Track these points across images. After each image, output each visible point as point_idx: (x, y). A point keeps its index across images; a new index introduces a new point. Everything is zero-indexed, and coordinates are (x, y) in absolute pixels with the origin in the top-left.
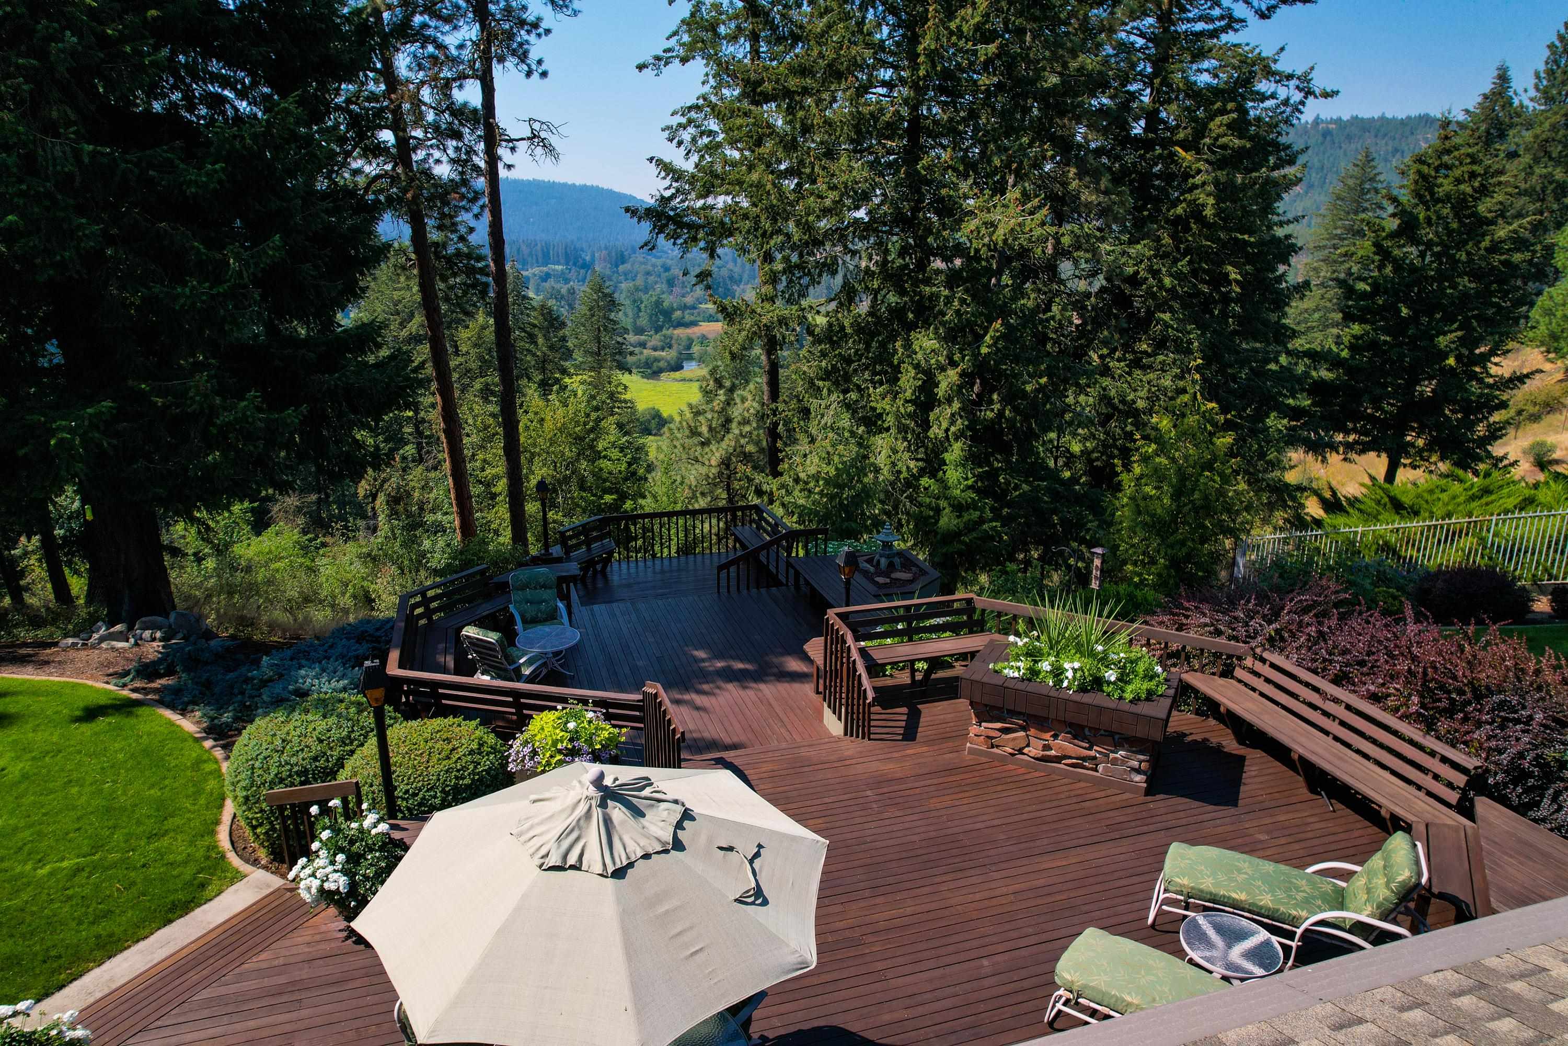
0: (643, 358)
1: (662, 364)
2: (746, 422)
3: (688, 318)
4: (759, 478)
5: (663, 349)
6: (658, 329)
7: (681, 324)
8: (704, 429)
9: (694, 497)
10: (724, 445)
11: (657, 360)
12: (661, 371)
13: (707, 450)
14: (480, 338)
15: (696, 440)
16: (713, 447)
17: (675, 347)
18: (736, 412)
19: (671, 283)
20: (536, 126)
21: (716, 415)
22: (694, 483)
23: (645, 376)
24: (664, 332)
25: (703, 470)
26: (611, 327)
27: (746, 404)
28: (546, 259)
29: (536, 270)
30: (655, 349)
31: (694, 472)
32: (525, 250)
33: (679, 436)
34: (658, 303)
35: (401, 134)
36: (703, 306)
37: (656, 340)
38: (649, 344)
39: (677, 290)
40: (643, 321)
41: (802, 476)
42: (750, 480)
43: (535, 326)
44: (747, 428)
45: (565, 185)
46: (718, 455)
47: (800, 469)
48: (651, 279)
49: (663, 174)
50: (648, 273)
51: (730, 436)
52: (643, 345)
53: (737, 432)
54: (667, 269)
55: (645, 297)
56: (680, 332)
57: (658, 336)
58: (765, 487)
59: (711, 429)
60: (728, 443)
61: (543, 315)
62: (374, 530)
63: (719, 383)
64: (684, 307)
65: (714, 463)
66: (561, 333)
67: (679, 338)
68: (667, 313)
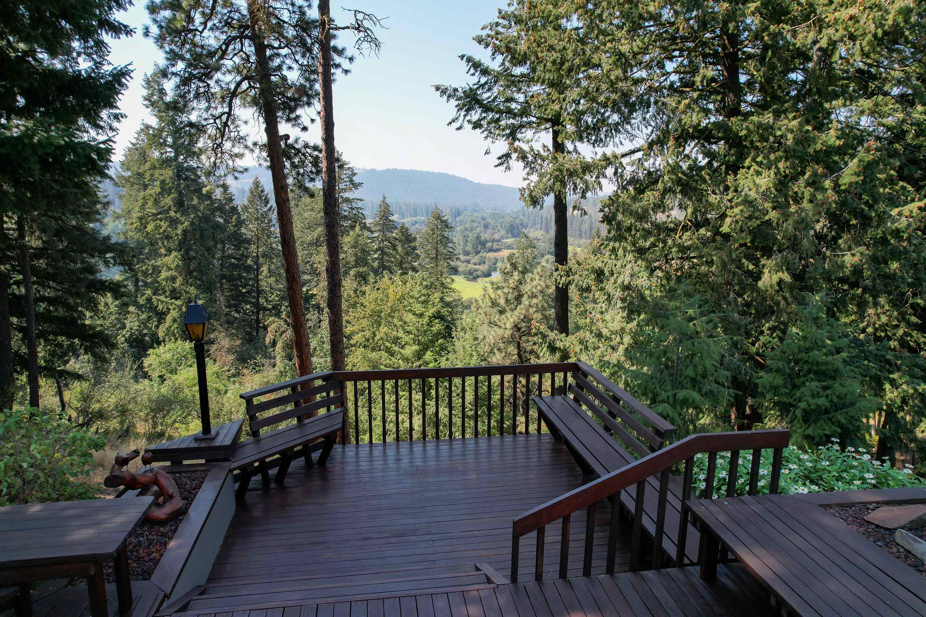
0: (468, 269)
1: (479, 273)
2: (534, 296)
3: (495, 246)
4: (552, 335)
5: (480, 264)
6: (477, 253)
7: (491, 250)
8: (502, 301)
9: (492, 352)
10: (516, 313)
11: (476, 270)
12: (478, 277)
13: (503, 316)
14: (356, 242)
15: (495, 310)
16: (508, 314)
17: (487, 263)
18: (526, 288)
19: (486, 227)
20: (360, 16)
21: (511, 291)
22: (493, 342)
23: (468, 280)
24: (481, 254)
25: (500, 332)
26: (445, 241)
27: (535, 283)
28: (415, 214)
29: (409, 219)
30: (475, 264)
31: (493, 333)
32: (404, 208)
33: (483, 306)
34: (478, 238)
35: (257, 41)
36: (504, 240)
37: (476, 259)
38: (472, 261)
39: (489, 231)
40: (469, 248)
41: (605, 332)
42: (544, 337)
43: (396, 239)
44: (535, 301)
45: (428, 173)
46: (511, 320)
47: (600, 324)
48: (475, 225)
49: (472, 71)
50: (473, 221)
51: (522, 306)
52: (468, 262)
53: (527, 303)
54: (484, 219)
55: (470, 234)
56: (491, 255)
57: (477, 257)
58: (558, 344)
59: (507, 301)
60: (520, 311)
61: (402, 232)
62: (274, 366)
63: (514, 266)
64: (493, 241)
65: (508, 326)
66: (413, 244)
67: (489, 258)
68: (483, 244)
